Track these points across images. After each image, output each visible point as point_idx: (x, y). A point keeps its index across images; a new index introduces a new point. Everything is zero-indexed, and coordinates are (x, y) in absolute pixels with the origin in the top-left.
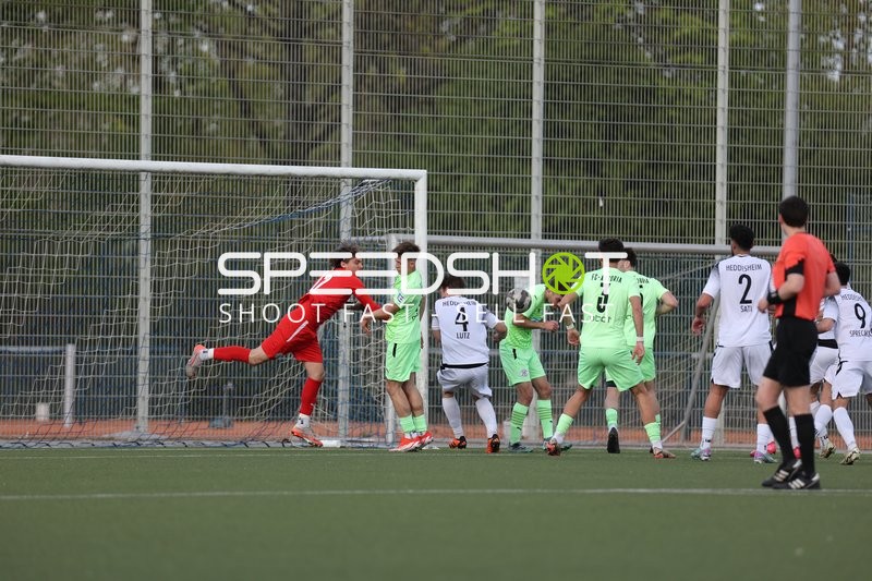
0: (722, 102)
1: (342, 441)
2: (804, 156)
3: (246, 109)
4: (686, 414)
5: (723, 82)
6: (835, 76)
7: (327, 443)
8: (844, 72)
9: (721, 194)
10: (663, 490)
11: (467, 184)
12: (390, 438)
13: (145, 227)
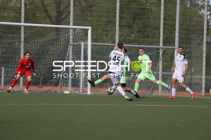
0: (162, 12)
1: (70, 92)
2: (181, 25)
3: (46, 11)
4: (152, 87)
5: (162, 7)
6: (188, 6)
7: (66, 92)
8: (191, 5)
9: (162, 34)
10: (148, 105)
11: (99, 30)
12: (81, 91)
13: (22, 39)
